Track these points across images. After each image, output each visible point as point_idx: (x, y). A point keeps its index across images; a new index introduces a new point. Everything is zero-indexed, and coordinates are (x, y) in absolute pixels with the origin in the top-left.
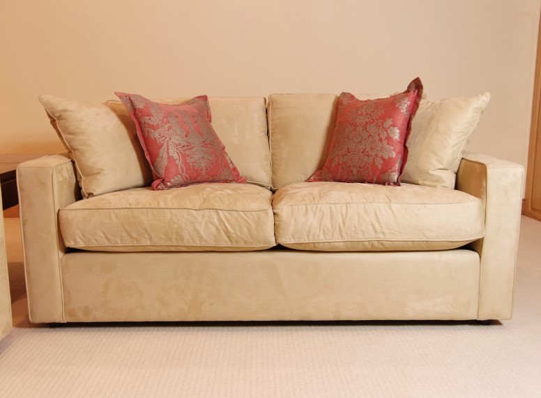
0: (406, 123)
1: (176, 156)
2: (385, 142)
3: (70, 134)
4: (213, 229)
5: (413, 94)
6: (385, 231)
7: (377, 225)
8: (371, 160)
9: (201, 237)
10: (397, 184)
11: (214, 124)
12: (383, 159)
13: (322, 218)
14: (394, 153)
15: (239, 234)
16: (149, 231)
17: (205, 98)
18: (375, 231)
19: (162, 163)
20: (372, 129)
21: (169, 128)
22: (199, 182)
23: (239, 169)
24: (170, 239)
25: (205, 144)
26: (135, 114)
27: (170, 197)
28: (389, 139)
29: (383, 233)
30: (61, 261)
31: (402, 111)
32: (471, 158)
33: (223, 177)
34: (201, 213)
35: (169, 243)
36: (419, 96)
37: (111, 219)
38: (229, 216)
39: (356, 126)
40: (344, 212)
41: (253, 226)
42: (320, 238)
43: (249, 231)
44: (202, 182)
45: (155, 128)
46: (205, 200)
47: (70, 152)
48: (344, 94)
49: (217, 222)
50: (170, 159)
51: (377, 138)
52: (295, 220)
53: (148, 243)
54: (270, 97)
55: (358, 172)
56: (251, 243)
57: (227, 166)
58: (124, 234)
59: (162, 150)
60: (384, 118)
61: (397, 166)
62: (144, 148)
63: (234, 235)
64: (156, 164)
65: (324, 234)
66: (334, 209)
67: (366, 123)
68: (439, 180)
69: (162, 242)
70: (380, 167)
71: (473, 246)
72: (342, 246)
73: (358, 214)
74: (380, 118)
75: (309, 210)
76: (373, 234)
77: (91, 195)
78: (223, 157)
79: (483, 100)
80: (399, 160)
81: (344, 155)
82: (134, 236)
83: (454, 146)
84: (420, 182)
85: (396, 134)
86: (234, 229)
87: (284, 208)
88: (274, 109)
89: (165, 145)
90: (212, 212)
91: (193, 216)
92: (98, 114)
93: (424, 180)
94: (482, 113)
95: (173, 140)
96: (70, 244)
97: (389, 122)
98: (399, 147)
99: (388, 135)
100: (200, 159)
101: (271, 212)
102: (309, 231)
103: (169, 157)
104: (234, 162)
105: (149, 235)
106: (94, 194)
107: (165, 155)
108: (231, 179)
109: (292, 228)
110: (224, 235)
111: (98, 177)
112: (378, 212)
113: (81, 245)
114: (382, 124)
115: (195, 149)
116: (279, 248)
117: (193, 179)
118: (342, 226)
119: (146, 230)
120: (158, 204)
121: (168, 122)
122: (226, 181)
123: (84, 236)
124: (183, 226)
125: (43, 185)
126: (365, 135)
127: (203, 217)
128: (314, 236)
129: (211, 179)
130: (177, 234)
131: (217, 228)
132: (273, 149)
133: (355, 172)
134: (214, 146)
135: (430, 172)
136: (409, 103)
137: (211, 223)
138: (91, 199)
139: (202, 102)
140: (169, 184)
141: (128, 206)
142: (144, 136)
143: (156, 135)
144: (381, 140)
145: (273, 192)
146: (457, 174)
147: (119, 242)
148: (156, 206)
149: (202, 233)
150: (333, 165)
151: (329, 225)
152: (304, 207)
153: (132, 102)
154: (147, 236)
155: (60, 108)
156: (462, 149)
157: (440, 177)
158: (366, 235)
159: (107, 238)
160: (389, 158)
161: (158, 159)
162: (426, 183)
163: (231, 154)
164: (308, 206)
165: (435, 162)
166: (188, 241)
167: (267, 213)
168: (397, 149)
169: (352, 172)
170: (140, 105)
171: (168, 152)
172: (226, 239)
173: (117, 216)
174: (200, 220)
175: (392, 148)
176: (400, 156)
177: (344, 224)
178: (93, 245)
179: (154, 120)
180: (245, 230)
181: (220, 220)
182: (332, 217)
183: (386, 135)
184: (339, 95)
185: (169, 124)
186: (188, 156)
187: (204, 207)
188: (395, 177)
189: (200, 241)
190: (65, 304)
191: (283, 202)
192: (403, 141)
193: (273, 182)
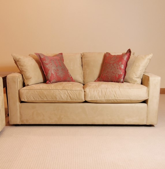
0: (126, 63)
1: (54, 73)
2: (119, 69)
3: (21, 66)
4: (66, 96)
5: (128, 54)
6: (118, 97)
7: (115, 95)
8: (115, 75)
9: (62, 98)
10: (122, 82)
11: (65, 63)
12: (119, 75)
13: (99, 93)
14: (122, 73)
15: (74, 97)
16: (47, 96)
17: (62, 54)
18: (115, 97)
19: (49, 75)
20: (115, 65)
21: (51, 64)
22: (60, 82)
23: (73, 77)
24: (53, 99)
25: (62, 69)
26: (41, 60)
27: (52, 86)
28: (120, 68)
29: (117, 97)
30: (19, 105)
31: (125, 59)
32: (146, 74)
33: (68, 80)
34: (62, 91)
35: (52, 100)
36: (130, 55)
37: (35, 92)
38: (71, 92)
39: (110, 64)
40: (105, 91)
41: (78, 95)
42: (98, 99)
43: (77, 96)
44: (61, 81)
45: (47, 64)
46: (63, 87)
47: (21, 72)
48: (107, 53)
49: (67, 94)
50: (52, 74)
51: (117, 68)
52: (91, 93)
53: (46, 100)
54: (83, 53)
55: (111, 78)
56: (77, 100)
57: (69, 76)
58: (39, 97)
59: (49, 71)
60: (119, 62)
61: (123, 77)
62: (44, 71)
63: (72, 98)
64: (47, 76)
65: (99, 97)
66: (102, 90)
67: (113, 63)
68: (136, 81)
69: (50, 99)
70: (117, 77)
71: (145, 102)
72: (105, 101)
73: (110, 91)
74: (118, 61)
75: (95, 90)
76: (114, 97)
77: (28, 85)
78: (68, 73)
79: (150, 56)
80: (123, 75)
81: (106, 73)
82: (42, 98)
83: (141, 70)
84: (130, 82)
85: (123, 67)
86: (72, 96)
87: (87, 90)
88: (84, 58)
89: (50, 70)
90: (66, 91)
91: (60, 92)
92: (29, 60)
93: (131, 81)
94: (150, 60)
95: (53, 68)
96: (23, 100)
97: (120, 63)
98: (123, 71)
99: (120, 67)
100: (61, 74)
101: (83, 91)
102: (95, 97)
103: (51, 73)
104: (71, 75)
105: (47, 97)
106: (29, 85)
107: (50, 73)
108: (70, 80)
109: (89, 96)
110: (69, 97)
111: (30, 80)
112: (116, 91)
113: (26, 100)
114: (118, 63)
115: (59, 71)
116: (86, 102)
117: (59, 81)
118: (105, 95)
119: (46, 96)
120: (49, 88)
121: (51, 62)
122: (69, 81)
123: (27, 98)
124: (57, 95)
125: (15, 82)
126: (113, 67)
127: (63, 92)
128: (96, 98)
129: (64, 80)
130: (55, 97)
131: (67, 95)
132: (84, 71)
133: (110, 78)
134: (65, 70)
135: (133, 79)
136: (127, 57)
137: (65, 94)
138: (28, 86)
139: (61, 55)
140: (51, 82)
141: (40, 89)
142: (43, 67)
143: (48, 66)
144: (118, 68)
145: (84, 85)
146: (142, 79)
147: (37, 99)
148: (49, 89)
149: (62, 97)
150: (103, 76)
151: (101, 95)
152: (93, 89)
153: (40, 56)
154: (46, 98)
155: (18, 58)
156: (143, 71)
157: (136, 80)
158: (112, 98)
159: (34, 98)
160: (120, 74)
161: (48, 74)
162: (132, 82)
163: (70, 72)
164: (95, 89)
165: (135, 76)
166: (58, 99)
167: (82, 91)
168: (123, 72)
169: (109, 78)
170: (42, 57)
171: (51, 72)
172: (70, 99)
173: (37, 91)
174: (62, 93)
175: (121, 71)
176: (124, 74)
177: (105, 94)
178: (30, 100)
179: (47, 62)
180: (76, 96)
181: (68, 93)
182: (102, 92)
183: (119, 67)
184: (105, 53)
185: (51, 63)
186: (57, 73)
187: (63, 89)
188: (122, 80)
189: (62, 99)
190: (21, 118)
191: (87, 88)
192: (125, 69)
193: (84, 82)
